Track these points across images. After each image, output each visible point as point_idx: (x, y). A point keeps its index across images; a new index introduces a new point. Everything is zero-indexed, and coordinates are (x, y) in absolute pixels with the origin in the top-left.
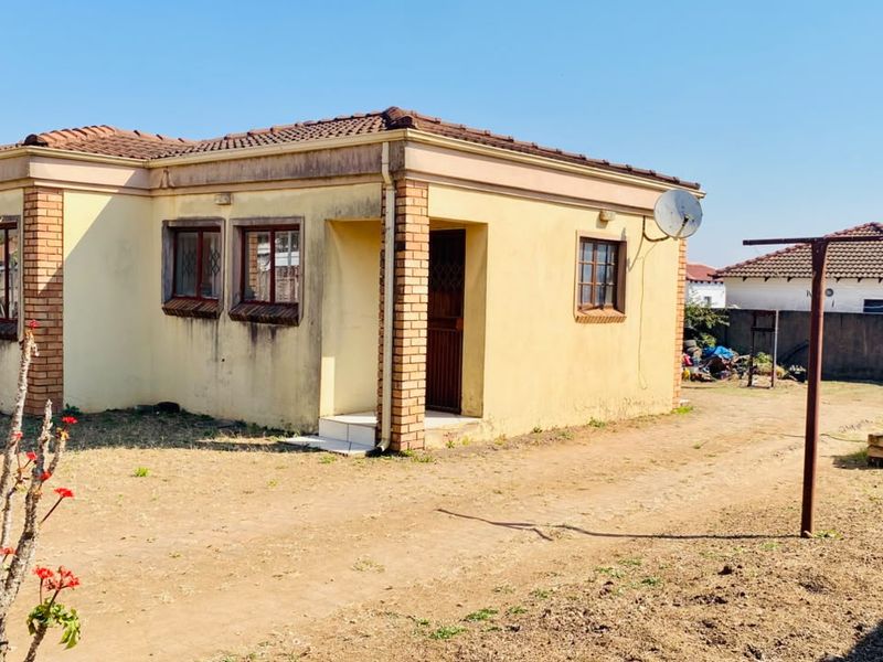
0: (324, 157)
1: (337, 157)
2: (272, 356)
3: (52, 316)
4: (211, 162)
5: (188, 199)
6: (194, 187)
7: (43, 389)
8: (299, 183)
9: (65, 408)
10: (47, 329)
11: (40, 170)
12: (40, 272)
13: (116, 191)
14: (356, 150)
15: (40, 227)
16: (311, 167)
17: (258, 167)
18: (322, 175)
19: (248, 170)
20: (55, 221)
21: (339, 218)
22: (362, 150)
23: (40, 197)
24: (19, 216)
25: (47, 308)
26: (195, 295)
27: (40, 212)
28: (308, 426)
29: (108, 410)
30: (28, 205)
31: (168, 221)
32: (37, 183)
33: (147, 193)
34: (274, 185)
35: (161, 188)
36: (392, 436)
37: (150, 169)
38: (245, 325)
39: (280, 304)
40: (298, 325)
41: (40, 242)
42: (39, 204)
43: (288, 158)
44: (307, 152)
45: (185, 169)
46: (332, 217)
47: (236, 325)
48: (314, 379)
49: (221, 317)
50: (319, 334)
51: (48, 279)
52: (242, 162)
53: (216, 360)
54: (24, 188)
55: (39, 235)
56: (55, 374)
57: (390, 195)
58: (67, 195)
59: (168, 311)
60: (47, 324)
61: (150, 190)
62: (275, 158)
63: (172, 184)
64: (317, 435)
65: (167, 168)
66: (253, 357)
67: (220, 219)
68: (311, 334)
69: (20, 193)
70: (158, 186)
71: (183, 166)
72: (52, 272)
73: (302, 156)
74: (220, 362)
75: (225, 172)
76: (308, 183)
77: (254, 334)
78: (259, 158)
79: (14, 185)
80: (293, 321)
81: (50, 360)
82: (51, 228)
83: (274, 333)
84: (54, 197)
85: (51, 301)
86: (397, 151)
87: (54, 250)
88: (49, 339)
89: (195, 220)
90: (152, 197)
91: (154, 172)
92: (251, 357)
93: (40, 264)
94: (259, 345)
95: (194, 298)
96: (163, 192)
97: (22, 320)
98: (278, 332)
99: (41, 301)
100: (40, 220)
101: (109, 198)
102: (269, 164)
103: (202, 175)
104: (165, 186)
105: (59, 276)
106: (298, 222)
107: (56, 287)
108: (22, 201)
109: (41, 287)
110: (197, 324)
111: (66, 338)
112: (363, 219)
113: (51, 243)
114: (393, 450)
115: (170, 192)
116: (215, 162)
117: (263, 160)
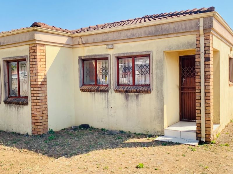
0: (166, 26)
1: (172, 26)
2: (137, 105)
3: (43, 95)
4: (104, 33)
5: (91, 48)
6: (95, 43)
7: (41, 124)
8: (150, 38)
9: (49, 130)
10: (42, 100)
11: (39, 37)
12: (39, 77)
13: (62, 45)
14: (183, 22)
15: (38, 60)
16: (158, 31)
17: (129, 33)
18: (164, 33)
19: (123, 35)
20: (43, 57)
21: (172, 50)
22: (187, 22)
23: (38, 47)
24: (27, 56)
25: (42, 92)
26: (94, 84)
27: (38, 54)
28: (158, 132)
29: (62, 129)
30: (32, 51)
31: (81, 57)
32: (37, 42)
33: (71, 47)
34: (136, 40)
35: (79, 44)
36: (206, 136)
37: (73, 37)
38: (122, 94)
39: (138, 85)
40: (150, 93)
41: (38, 66)
42: (38, 51)
43: (145, 28)
44: (155, 25)
45: (91, 36)
46: (168, 50)
47: (118, 94)
48: (161, 114)
49: (110, 91)
50: (162, 96)
51: (41, 80)
52: (120, 32)
53: (108, 107)
54: (29, 44)
55: (38, 63)
56: (44, 118)
57: (202, 39)
58: (46, 47)
59: (83, 90)
60: (42, 98)
61: (72, 45)
62: (138, 29)
63: (84, 42)
64: (164, 136)
65: (81, 37)
66: (127, 106)
67: (108, 55)
68: (157, 96)
69: (28, 46)
70: (77, 43)
71: (89, 35)
72: (43, 77)
73: (153, 27)
74: (110, 108)
75: (111, 36)
76: (155, 37)
77: (127, 97)
78: (129, 29)
79: (25, 43)
80: (148, 92)
81: (44, 112)
82: (42, 60)
83: (137, 97)
84: (42, 48)
85: (43, 89)
86: (207, 21)
87: (43, 69)
88: (43, 104)
89: (95, 55)
90: (73, 48)
91: (74, 39)
92: (126, 106)
93: (39, 74)
94: (130, 101)
95: (93, 85)
96: (79, 46)
97: (30, 96)
98: (139, 96)
99: (39, 89)
100: (38, 57)
101: (59, 48)
102: (135, 31)
103: (99, 38)
104: (80, 43)
105: (45, 79)
106: (149, 53)
107: (44, 83)
108: (29, 50)
109: (40, 83)
110: (98, 95)
111: (49, 103)
112: (186, 50)
113: (42, 66)
114: (207, 142)
115: (82, 46)
116: (106, 33)
117: (131, 30)
